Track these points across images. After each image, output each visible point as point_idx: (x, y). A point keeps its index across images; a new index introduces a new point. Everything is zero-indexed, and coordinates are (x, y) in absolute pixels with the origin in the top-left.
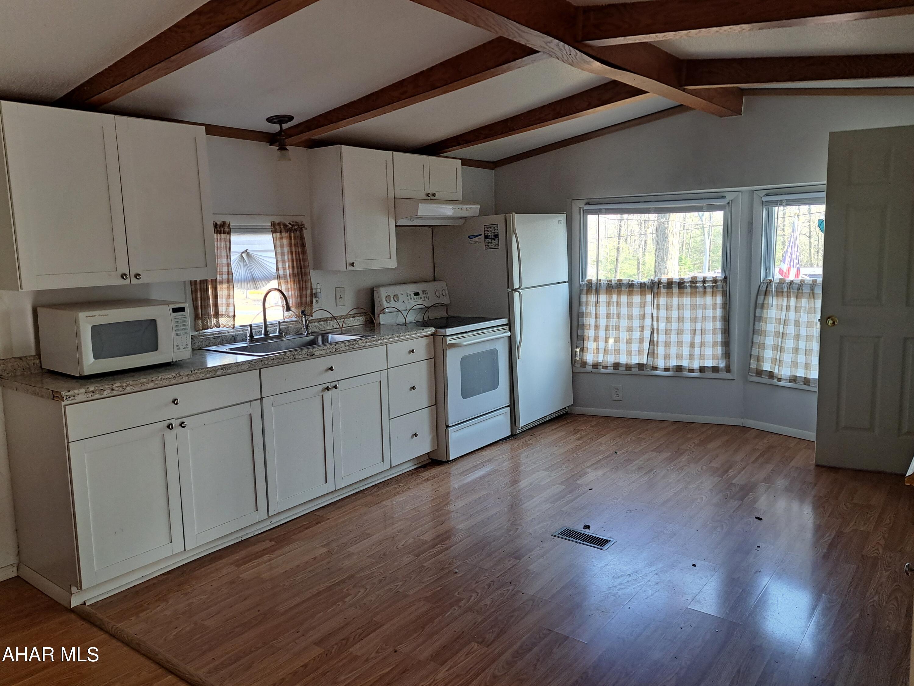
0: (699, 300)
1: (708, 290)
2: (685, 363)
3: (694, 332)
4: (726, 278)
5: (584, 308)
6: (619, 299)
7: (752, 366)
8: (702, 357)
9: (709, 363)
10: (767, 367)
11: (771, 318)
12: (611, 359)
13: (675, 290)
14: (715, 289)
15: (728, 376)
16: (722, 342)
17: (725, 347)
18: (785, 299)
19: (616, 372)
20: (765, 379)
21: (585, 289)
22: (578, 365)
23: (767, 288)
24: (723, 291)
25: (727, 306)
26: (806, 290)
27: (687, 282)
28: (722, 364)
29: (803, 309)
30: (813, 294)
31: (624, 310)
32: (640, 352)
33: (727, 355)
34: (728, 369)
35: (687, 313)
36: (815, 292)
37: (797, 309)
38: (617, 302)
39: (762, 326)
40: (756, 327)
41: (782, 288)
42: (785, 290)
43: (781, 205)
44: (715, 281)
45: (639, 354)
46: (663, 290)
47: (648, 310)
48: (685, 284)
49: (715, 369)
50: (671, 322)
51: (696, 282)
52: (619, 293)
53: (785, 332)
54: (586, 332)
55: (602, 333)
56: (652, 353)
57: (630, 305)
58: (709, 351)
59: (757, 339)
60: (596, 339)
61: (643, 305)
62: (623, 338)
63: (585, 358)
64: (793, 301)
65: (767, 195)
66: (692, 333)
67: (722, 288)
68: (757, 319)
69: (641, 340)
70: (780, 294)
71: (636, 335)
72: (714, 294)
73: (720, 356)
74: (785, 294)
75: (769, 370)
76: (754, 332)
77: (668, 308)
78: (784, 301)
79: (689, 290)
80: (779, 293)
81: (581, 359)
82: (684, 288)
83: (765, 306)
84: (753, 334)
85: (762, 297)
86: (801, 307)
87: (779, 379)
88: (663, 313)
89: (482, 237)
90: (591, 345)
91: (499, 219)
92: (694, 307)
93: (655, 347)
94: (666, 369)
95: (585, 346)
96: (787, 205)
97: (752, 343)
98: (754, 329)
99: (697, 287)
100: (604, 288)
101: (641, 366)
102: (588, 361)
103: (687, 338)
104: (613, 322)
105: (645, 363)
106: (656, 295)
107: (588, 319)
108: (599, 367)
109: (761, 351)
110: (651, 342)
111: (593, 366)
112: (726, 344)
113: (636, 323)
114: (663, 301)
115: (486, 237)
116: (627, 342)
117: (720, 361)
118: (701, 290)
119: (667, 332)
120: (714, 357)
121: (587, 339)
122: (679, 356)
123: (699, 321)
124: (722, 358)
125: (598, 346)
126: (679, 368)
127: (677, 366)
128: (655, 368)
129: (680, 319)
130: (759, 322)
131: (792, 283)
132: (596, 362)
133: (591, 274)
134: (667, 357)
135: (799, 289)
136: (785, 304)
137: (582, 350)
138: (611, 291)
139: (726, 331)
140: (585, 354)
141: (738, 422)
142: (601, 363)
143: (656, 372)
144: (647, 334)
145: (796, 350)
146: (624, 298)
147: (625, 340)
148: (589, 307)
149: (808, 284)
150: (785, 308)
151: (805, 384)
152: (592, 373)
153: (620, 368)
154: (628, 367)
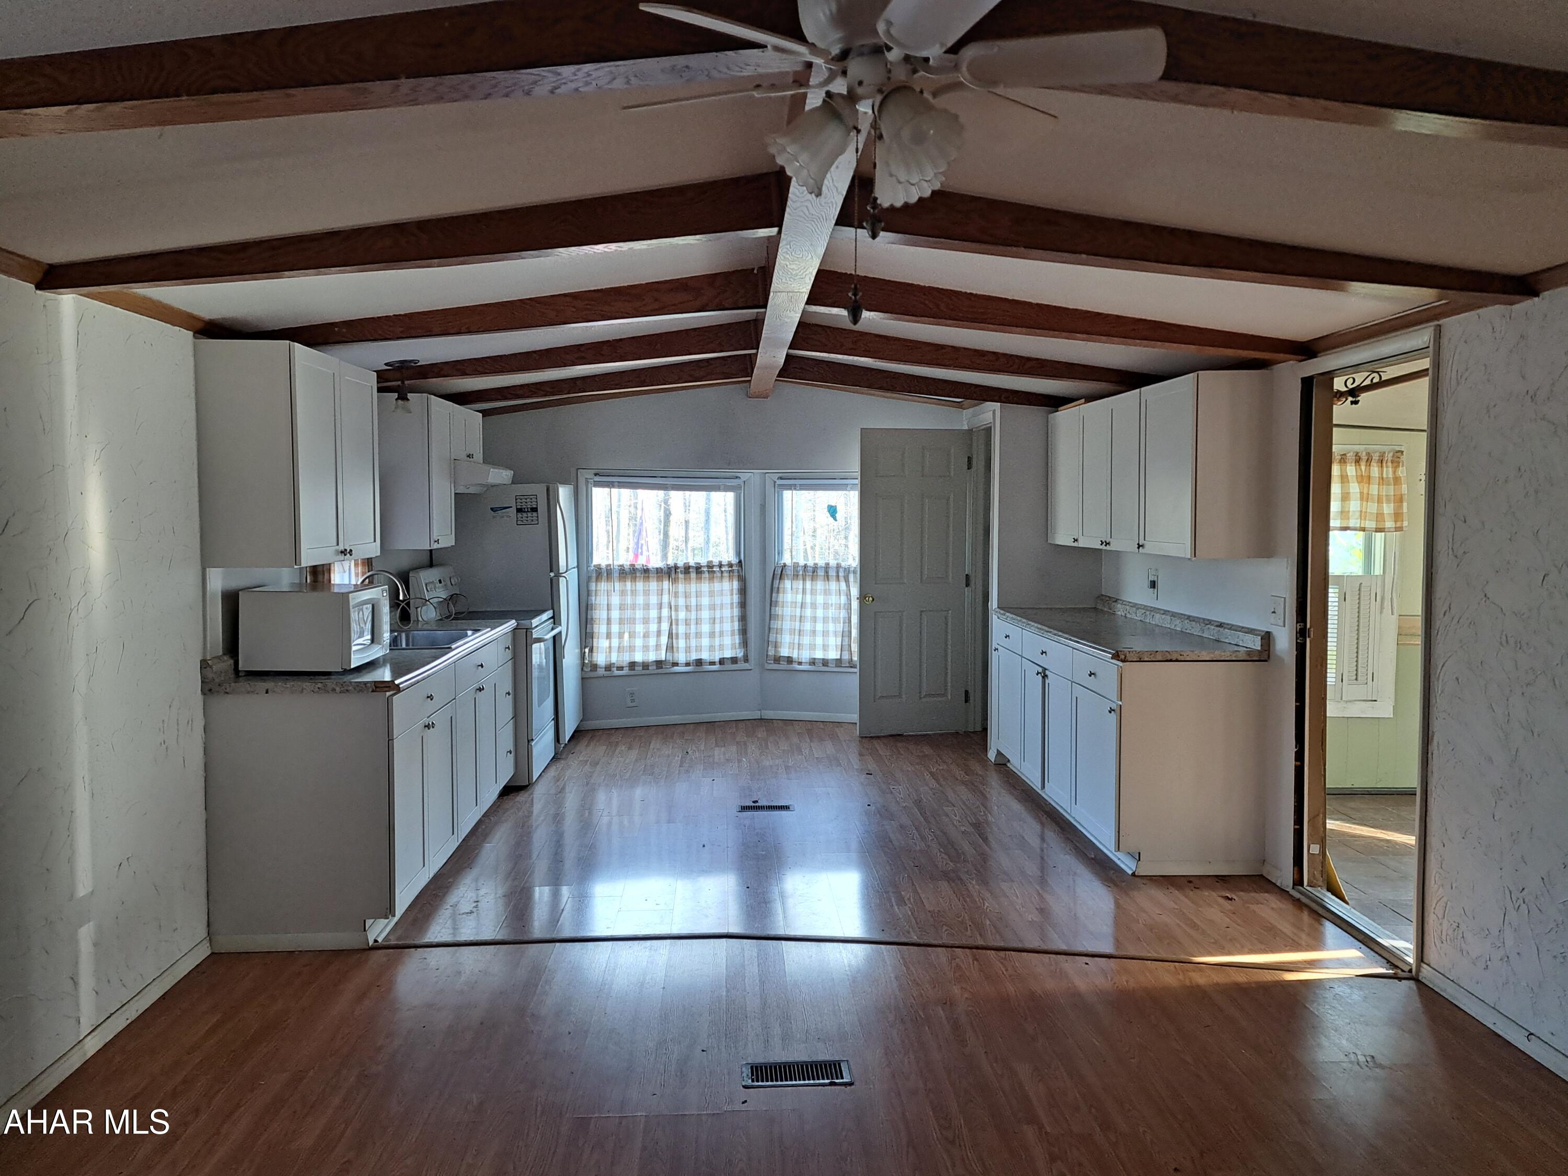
0: (717, 585)
1: (726, 574)
2: (705, 656)
3: (713, 621)
4: (740, 562)
5: (593, 598)
6: (634, 586)
7: (770, 653)
8: (721, 647)
9: (728, 654)
10: (784, 652)
11: (787, 602)
12: (626, 659)
13: (693, 575)
14: (731, 574)
15: (747, 666)
16: (739, 630)
17: (743, 635)
18: (801, 582)
19: (632, 673)
20: (783, 665)
21: (594, 575)
22: (587, 669)
23: (782, 572)
24: (739, 576)
25: (743, 591)
26: (821, 573)
27: (704, 566)
28: (740, 654)
29: (818, 591)
30: (828, 576)
31: (640, 600)
32: (658, 647)
33: (745, 643)
34: (746, 659)
35: (705, 601)
36: (830, 574)
37: (813, 592)
38: (632, 591)
39: (778, 610)
40: (773, 613)
41: (797, 571)
42: (801, 573)
43: (795, 489)
44: (730, 565)
45: (657, 650)
46: (681, 576)
47: (665, 599)
48: (702, 569)
49: (734, 660)
50: (691, 611)
51: (712, 567)
52: (634, 579)
53: (803, 615)
54: (596, 628)
55: (615, 628)
56: (670, 648)
57: (647, 593)
58: (727, 641)
59: (775, 624)
60: (609, 636)
61: (660, 592)
62: (640, 633)
63: (595, 659)
64: (808, 584)
65: (781, 478)
66: (712, 621)
67: (738, 572)
68: (773, 603)
69: (659, 633)
70: (795, 578)
71: (653, 627)
72: (731, 578)
73: (737, 645)
74: (801, 577)
75: (787, 655)
76: (770, 617)
77: (687, 596)
78: (799, 585)
79: (706, 575)
80: (796, 576)
81: (591, 662)
82: (701, 572)
83: (781, 590)
84: (770, 620)
85: (778, 581)
86: (816, 590)
87: (800, 663)
88: (681, 601)
89: (514, 510)
90: (601, 643)
91: (539, 490)
92: (711, 594)
93: (674, 641)
94: (687, 664)
95: (595, 645)
96: (801, 489)
97: (769, 628)
98: (770, 615)
99: (714, 572)
100: (616, 575)
101: (659, 663)
102: (599, 663)
103: (705, 628)
104: (628, 614)
105: (664, 659)
106: (675, 581)
107: (597, 612)
108: (613, 669)
109: (779, 636)
110: (670, 635)
111: (605, 668)
112: (744, 632)
113: (653, 614)
114: (681, 587)
115: (519, 510)
116: (644, 636)
117: (738, 651)
118: (719, 575)
119: (687, 622)
120: (733, 646)
121: (597, 637)
122: (699, 649)
123: (718, 608)
124: (740, 648)
125: (610, 643)
126: (699, 662)
127: (696, 660)
128: (675, 664)
129: (699, 608)
130: (776, 606)
131: (805, 566)
132: (609, 663)
133: (600, 558)
134: (688, 650)
135: (814, 572)
136: (801, 587)
137: (591, 651)
138: (625, 578)
139: (743, 619)
140: (595, 654)
141: (757, 715)
142: (614, 664)
143: (676, 669)
144: (665, 626)
145: (814, 632)
146: (640, 585)
147: (642, 635)
148: (598, 598)
149: (821, 567)
150: (801, 591)
151: (823, 665)
152: (604, 677)
153: (636, 668)
154: (645, 666)
